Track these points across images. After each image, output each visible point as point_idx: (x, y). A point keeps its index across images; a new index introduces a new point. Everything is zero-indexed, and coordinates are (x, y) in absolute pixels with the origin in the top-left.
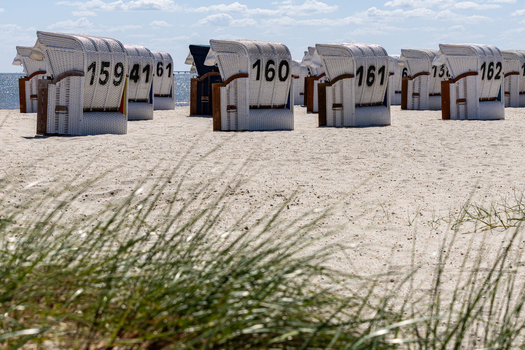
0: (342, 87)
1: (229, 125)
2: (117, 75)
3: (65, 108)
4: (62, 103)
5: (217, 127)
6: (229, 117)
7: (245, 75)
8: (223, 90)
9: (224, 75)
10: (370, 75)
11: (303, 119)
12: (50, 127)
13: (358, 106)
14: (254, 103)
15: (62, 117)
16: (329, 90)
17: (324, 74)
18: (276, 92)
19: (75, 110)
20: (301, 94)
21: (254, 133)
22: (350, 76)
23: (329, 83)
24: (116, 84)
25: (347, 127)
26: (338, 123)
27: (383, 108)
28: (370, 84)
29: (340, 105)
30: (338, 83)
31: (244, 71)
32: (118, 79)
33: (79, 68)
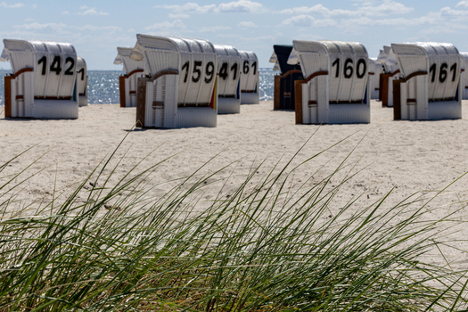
0: (415, 83)
1: (310, 119)
2: (208, 73)
3: (162, 104)
4: (159, 99)
5: (299, 121)
6: (310, 112)
7: (325, 73)
8: (305, 87)
9: (306, 73)
10: (443, 72)
11: (379, 112)
12: (148, 121)
13: (431, 101)
14: (334, 99)
15: (158, 112)
16: (403, 86)
17: (398, 71)
18: (353, 88)
19: (171, 106)
20: (376, 89)
21: (334, 126)
22: (423, 73)
23: (404, 80)
24: (207, 81)
25: (420, 120)
26: (412, 116)
27: (455, 103)
28: (442, 80)
29: (414, 100)
30: (412, 79)
31: (324, 69)
32: (209, 77)
33: (174, 67)
